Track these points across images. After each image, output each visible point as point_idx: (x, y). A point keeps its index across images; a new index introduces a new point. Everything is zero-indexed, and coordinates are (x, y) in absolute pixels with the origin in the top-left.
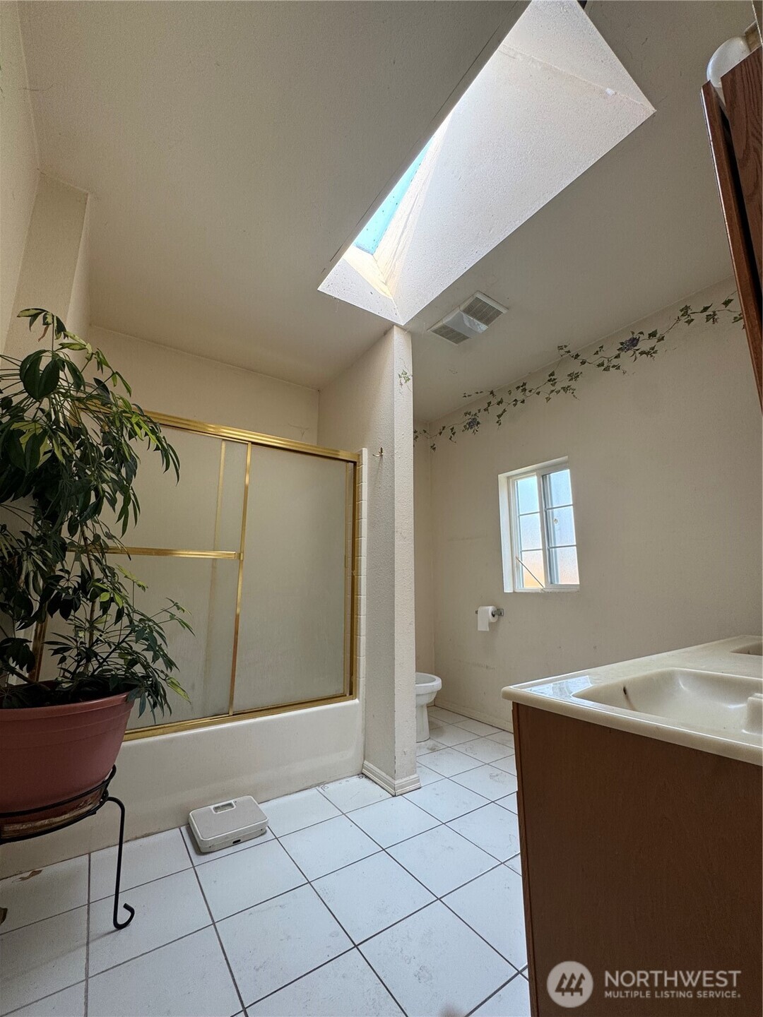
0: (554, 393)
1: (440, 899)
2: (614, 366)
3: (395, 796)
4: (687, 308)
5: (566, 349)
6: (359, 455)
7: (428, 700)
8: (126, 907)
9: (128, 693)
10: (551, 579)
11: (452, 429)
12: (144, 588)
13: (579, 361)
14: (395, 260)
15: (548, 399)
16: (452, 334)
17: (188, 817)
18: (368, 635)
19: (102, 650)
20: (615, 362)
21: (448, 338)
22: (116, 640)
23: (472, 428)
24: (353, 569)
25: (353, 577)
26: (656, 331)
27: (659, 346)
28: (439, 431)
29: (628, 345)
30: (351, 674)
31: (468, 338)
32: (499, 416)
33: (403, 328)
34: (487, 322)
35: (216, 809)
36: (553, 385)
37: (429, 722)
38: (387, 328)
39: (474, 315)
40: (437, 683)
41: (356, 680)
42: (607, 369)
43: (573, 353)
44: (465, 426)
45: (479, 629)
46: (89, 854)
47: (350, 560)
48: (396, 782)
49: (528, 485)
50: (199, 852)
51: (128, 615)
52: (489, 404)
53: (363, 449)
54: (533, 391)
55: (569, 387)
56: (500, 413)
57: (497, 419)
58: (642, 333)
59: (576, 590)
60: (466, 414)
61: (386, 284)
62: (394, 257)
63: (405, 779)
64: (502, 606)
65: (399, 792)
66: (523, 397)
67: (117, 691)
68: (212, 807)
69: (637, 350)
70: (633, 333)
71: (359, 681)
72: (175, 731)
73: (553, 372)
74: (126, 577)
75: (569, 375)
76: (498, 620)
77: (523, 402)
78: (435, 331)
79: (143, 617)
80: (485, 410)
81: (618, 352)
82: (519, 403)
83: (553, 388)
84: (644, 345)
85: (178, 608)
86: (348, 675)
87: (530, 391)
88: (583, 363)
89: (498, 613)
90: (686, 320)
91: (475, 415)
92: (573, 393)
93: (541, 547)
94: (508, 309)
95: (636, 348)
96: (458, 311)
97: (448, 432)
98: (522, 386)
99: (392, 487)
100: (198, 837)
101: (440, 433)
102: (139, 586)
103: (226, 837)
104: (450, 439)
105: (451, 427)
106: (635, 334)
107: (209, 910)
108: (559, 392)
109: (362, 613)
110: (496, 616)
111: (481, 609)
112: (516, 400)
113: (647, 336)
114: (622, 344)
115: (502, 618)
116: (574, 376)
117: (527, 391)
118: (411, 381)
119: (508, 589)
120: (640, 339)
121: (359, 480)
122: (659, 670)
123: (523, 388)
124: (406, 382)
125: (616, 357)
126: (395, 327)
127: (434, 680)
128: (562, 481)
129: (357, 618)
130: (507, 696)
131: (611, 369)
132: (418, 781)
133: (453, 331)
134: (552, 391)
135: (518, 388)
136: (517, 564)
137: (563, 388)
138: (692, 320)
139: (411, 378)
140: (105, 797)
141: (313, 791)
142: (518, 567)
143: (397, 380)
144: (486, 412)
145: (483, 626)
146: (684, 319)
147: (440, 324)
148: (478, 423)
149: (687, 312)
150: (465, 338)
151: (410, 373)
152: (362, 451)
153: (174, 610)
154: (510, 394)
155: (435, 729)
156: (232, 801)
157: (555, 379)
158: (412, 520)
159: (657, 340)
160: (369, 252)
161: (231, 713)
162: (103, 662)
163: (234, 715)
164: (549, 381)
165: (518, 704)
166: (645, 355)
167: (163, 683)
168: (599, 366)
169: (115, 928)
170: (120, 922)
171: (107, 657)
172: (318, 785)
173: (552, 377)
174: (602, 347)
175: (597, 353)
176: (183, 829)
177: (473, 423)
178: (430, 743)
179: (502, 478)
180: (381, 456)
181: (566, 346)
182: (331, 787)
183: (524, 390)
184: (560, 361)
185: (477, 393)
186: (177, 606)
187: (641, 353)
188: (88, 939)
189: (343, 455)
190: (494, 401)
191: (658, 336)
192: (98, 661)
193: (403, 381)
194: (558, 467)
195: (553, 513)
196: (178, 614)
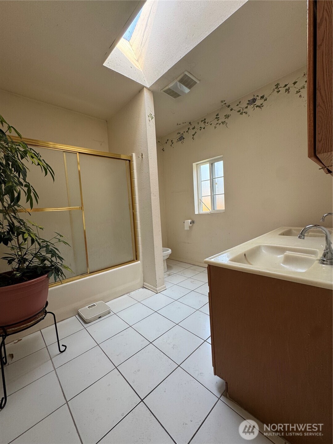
0: (218, 124)
1: (177, 324)
2: (245, 112)
3: (157, 293)
4: (278, 84)
5: (224, 102)
6: (131, 157)
7: (166, 258)
8: (63, 345)
9: (47, 274)
10: (214, 208)
11: (172, 141)
12: (42, 229)
13: (230, 109)
14: (142, 46)
15: (215, 127)
16: (173, 93)
17: (78, 312)
18: (142, 237)
19: (29, 257)
20: (245, 110)
21: (170, 95)
22: (34, 252)
23: (181, 141)
24: (133, 209)
25: (133, 213)
26: (264, 95)
27: (265, 103)
28: (166, 142)
29: (251, 102)
30: (136, 252)
31: (180, 95)
32: (193, 135)
33: (149, 89)
34: (190, 88)
35: (89, 307)
36: (218, 120)
37: (167, 265)
38: (141, 88)
39: (184, 84)
40: (170, 251)
41: (138, 254)
42: (241, 114)
43: (227, 104)
44: (178, 140)
45: (185, 229)
46: (40, 330)
47: (131, 205)
48: (157, 289)
49: (205, 168)
50: (86, 322)
51: (36, 240)
52: (189, 129)
53: (133, 154)
54: (209, 123)
55: (225, 122)
56: (194, 134)
57: (192, 137)
58: (258, 96)
59: (223, 212)
60: (178, 133)
61: (138, 61)
62: (141, 44)
63: (160, 287)
64: (194, 220)
65: (158, 292)
66: (204, 126)
67: (42, 274)
68: (87, 307)
69: (255, 105)
70: (254, 96)
71: (140, 254)
72: (66, 283)
73: (218, 114)
74: (33, 225)
75: (225, 116)
76: (193, 225)
77: (204, 128)
78: (165, 91)
79: (43, 240)
80: (187, 132)
81: (247, 105)
82: (202, 129)
83: (218, 122)
84: (258, 102)
85: (61, 236)
86: (135, 252)
87: (207, 123)
88: (231, 110)
89: (193, 222)
90: (277, 91)
91: (182, 134)
92: (226, 125)
93: (210, 195)
94: (200, 81)
95: (255, 104)
96: (176, 81)
97: (170, 142)
98: (204, 120)
99: (148, 172)
100: (85, 318)
101: (166, 143)
102: (40, 228)
103: (96, 316)
104: (171, 146)
105: (171, 140)
106: (255, 96)
107: (95, 341)
108: (220, 124)
109: (139, 228)
110: (192, 224)
111: (186, 221)
112: (201, 127)
113: (260, 98)
114: (249, 101)
115: (194, 224)
116: (227, 116)
117: (206, 123)
118: (154, 118)
119: (196, 213)
120: (257, 99)
121: (132, 169)
122: (256, 246)
123: (204, 121)
124: (152, 119)
125: (246, 108)
126: (145, 88)
127: (168, 250)
128: (219, 166)
129: (137, 230)
130: (206, 262)
131: (243, 113)
132: (165, 287)
133: (173, 91)
134: (217, 124)
135: (202, 121)
136: (200, 201)
137: (222, 122)
138: (280, 91)
139: (154, 117)
140: (46, 313)
141: (126, 296)
142: (200, 203)
143: (147, 118)
144: (187, 133)
145: (187, 228)
146: (276, 90)
147: (167, 88)
148: (184, 138)
149: (278, 86)
150: (179, 95)
151: (153, 114)
152: (132, 154)
153: (59, 237)
154: (198, 124)
155: (169, 267)
156: (95, 304)
157: (218, 118)
158: (158, 187)
159: (264, 100)
160: (127, 40)
161: (88, 273)
162: (31, 262)
163: (90, 273)
164: (216, 118)
165: (210, 265)
166: (258, 108)
167: (60, 267)
168: (238, 112)
169: (60, 353)
170: (61, 350)
171: (32, 259)
172: (127, 293)
173: (218, 116)
174: (240, 102)
175: (238, 105)
176: (77, 316)
177: (181, 138)
178: (168, 273)
179: (194, 165)
180: (142, 157)
181: (224, 101)
182: (132, 293)
183: (205, 122)
184: (221, 108)
185: (183, 123)
186: (60, 235)
187: (257, 106)
188: (50, 357)
189: (123, 157)
190: (191, 127)
191: (264, 98)
192: (28, 261)
193: (150, 119)
194: (218, 160)
195: (215, 180)
196: (61, 239)
